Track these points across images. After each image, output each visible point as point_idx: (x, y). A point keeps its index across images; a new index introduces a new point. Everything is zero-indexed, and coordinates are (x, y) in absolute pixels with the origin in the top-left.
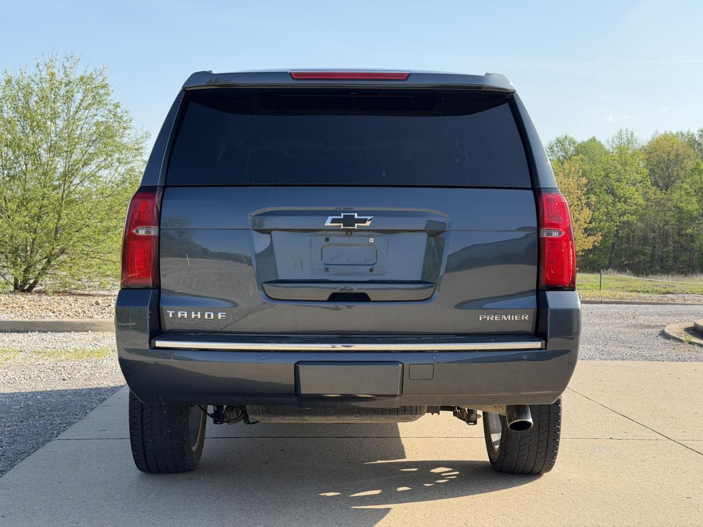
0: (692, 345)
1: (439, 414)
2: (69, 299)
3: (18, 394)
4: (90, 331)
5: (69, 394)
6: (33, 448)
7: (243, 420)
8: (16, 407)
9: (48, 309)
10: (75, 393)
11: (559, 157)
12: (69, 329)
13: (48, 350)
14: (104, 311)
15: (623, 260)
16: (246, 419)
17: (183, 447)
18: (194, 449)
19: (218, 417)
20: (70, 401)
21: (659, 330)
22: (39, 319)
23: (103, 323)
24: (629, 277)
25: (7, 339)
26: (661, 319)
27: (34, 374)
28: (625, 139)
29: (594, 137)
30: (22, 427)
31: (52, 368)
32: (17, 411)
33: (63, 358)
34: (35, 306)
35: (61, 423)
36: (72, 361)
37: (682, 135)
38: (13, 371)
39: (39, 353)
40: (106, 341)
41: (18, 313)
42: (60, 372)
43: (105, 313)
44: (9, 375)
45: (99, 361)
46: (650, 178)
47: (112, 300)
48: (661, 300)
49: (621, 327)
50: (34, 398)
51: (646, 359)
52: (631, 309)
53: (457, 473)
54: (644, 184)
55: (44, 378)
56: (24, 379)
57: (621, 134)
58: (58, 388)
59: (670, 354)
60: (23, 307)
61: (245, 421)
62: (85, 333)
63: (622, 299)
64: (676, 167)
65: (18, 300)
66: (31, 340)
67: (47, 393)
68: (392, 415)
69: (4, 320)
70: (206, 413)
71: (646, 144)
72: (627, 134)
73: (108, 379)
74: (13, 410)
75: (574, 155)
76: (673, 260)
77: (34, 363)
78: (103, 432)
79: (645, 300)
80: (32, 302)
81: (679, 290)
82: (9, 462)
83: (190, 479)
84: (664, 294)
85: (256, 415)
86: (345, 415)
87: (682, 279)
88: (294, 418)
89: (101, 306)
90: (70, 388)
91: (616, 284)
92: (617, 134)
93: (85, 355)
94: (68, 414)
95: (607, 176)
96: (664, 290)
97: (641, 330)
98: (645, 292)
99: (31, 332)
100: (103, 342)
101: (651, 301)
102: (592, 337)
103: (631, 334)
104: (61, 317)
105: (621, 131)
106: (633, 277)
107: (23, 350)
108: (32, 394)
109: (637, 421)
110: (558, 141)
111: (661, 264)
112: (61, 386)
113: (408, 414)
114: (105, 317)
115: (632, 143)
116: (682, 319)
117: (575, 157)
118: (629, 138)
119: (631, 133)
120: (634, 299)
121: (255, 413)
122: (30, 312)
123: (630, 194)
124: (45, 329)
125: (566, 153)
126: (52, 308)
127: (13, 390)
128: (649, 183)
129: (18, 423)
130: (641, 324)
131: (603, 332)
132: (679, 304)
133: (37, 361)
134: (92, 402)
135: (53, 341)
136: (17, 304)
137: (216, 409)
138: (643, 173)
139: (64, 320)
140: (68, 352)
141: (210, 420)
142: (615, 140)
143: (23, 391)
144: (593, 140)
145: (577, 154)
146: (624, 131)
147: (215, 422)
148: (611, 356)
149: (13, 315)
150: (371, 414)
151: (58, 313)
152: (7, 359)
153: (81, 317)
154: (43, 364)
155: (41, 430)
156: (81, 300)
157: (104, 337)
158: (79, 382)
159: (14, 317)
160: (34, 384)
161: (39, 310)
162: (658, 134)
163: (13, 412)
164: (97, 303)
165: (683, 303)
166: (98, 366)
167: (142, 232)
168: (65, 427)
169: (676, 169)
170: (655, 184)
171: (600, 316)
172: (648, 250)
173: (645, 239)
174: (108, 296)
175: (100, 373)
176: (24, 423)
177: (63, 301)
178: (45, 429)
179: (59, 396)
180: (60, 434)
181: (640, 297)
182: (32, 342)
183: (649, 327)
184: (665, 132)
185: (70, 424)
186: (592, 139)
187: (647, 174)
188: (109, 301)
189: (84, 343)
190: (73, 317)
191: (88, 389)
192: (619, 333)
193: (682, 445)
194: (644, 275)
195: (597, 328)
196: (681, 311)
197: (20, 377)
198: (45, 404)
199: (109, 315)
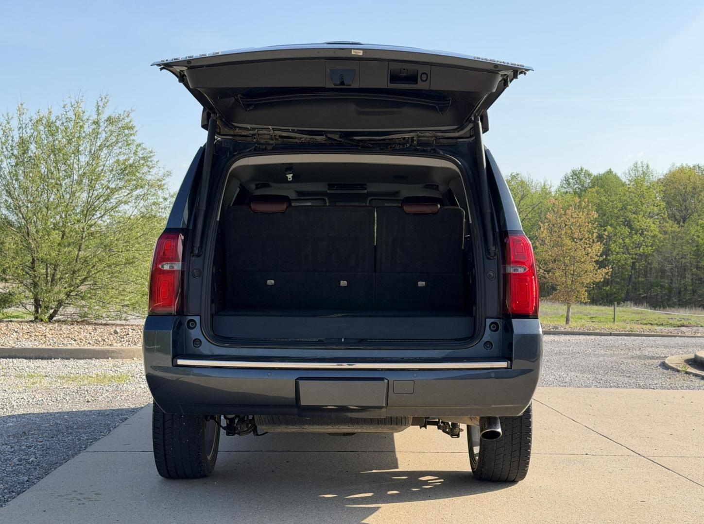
0: (688, 375)
1: (426, 428)
2: (88, 328)
3: (46, 414)
4: (110, 358)
5: (93, 414)
6: (64, 459)
7: (252, 432)
8: (45, 425)
9: (69, 337)
10: (99, 413)
11: (576, 189)
12: (90, 356)
13: (72, 375)
14: (122, 340)
15: (641, 292)
16: (255, 431)
17: (199, 455)
18: (209, 457)
19: (231, 430)
20: (95, 420)
21: (660, 361)
22: (61, 347)
23: (123, 351)
24: (646, 310)
25: (32, 366)
26: (666, 351)
27: (60, 397)
28: (641, 172)
29: (610, 170)
30: (52, 442)
31: (76, 391)
32: (47, 429)
33: (86, 382)
34: (57, 334)
35: (88, 439)
36: (94, 385)
37: (699, 167)
38: (41, 394)
39: (64, 378)
40: (125, 367)
41: (41, 341)
42: (84, 395)
43: (123, 341)
44: (38, 397)
45: (120, 385)
46: (667, 210)
47: (130, 329)
48: (671, 333)
49: (625, 358)
50: (62, 417)
51: (640, 387)
52: (638, 341)
53: (442, 480)
54: (661, 216)
55: (69, 400)
56: (51, 400)
57: (636, 167)
58: (83, 409)
59: (664, 383)
60: (45, 335)
61: (254, 433)
62: (105, 360)
63: (632, 331)
64: (692, 200)
65: (40, 329)
66: (55, 367)
67: (73, 414)
68: (380, 425)
69: (29, 347)
70: (220, 425)
71: (662, 177)
72: (643, 167)
73: (128, 402)
74: (43, 428)
75: (590, 188)
76: (691, 294)
77: (59, 387)
78: (127, 446)
79: (654, 332)
80: (53, 331)
81: (693, 324)
82: (44, 471)
83: (205, 483)
84: (679, 327)
85: (263, 424)
86: (339, 424)
87: (700, 312)
88: (295, 427)
89: (119, 335)
90: (94, 409)
91: (632, 317)
92: (632, 167)
93: (106, 381)
94: (93, 432)
95: (624, 208)
96: (679, 323)
97: (644, 361)
98: (660, 325)
99: (54, 359)
100: (122, 368)
101: (661, 334)
102: (594, 367)
103: (633, 364)
104: (83, 345)
105: (637, 163)
106: (649, 310)
107: (48, 375)
108: (59, 414)
109: (615, 441)
110: (574, 173)
111: (679, 297)
112: (85, 408)
113: (394, 425)
114: (124, 345)
115: (649, 176)
116: (687, 351)
117: (590, 190)
118: (644, 170)
119: (646, 165)
120: (644, 332)
121: (261, 423)
122: (53, 340)
123: (647, 226)
124: (68, 357)
125: (583, 186)
126: (73, 337)
127: (41, 411)
128: (666, 216)
129: (49, 439)
130: (645, 356)
131: (606, 363)
132: (687, 337)
133: (62, 385)
134: (114, 421)
135: (76, 367)
136: (39, 333)
137: (228, 422)
138: (660, 205)
139: (86, 347)
140: (90, 377)
141: (223, 432)
142: (631, 172)
143: (51, 411)
144: (610, 172)
145: (593, 186)
146: (639, 163)
147: (228, 434)
148: (607, 384)
149: (37, 343)
150: (362, 424)
151: (79, 341)
152: (33, 383)
153: (101, 345)
154: (67, 388)
155: (70, 444)
156: (100, 329)
157: (123, 364)
158: (102, 404)
159: (38, 345)
160: (60, 405)
161: (61, 338)
162: (675, 167)
163: (43, 430)
164: (116, 332)
165: (693, 335)
166: (119, 389)
167: (166, 267)
168: (92, 442)
169: (693, 201)
170: (673, 217)
171: (607, 348)
172: (666, 282)
173: (663, 272)
174: (126, 325)
175: (121, 396)
176: (54, 438)
177: (82, 331)
178: (74, 444)
179: (85, 416)
180: (87, 448)
181: (650, 330)
182: (56, 368)
183: (652, 358)
184: (682, 165)
185: (96, 439)
186: (608, 172)
187: (663, 206)
188: (126, 330)
189: (105, 369)
190: (94, 345)
191: (111, 410)
192: (621, 364)
193: (650, 460)
194: (662, 308)
195: (601, 359)
196: (688, 343)
197: (47, 400)
198: (72, 423)
199: (127, 343)
